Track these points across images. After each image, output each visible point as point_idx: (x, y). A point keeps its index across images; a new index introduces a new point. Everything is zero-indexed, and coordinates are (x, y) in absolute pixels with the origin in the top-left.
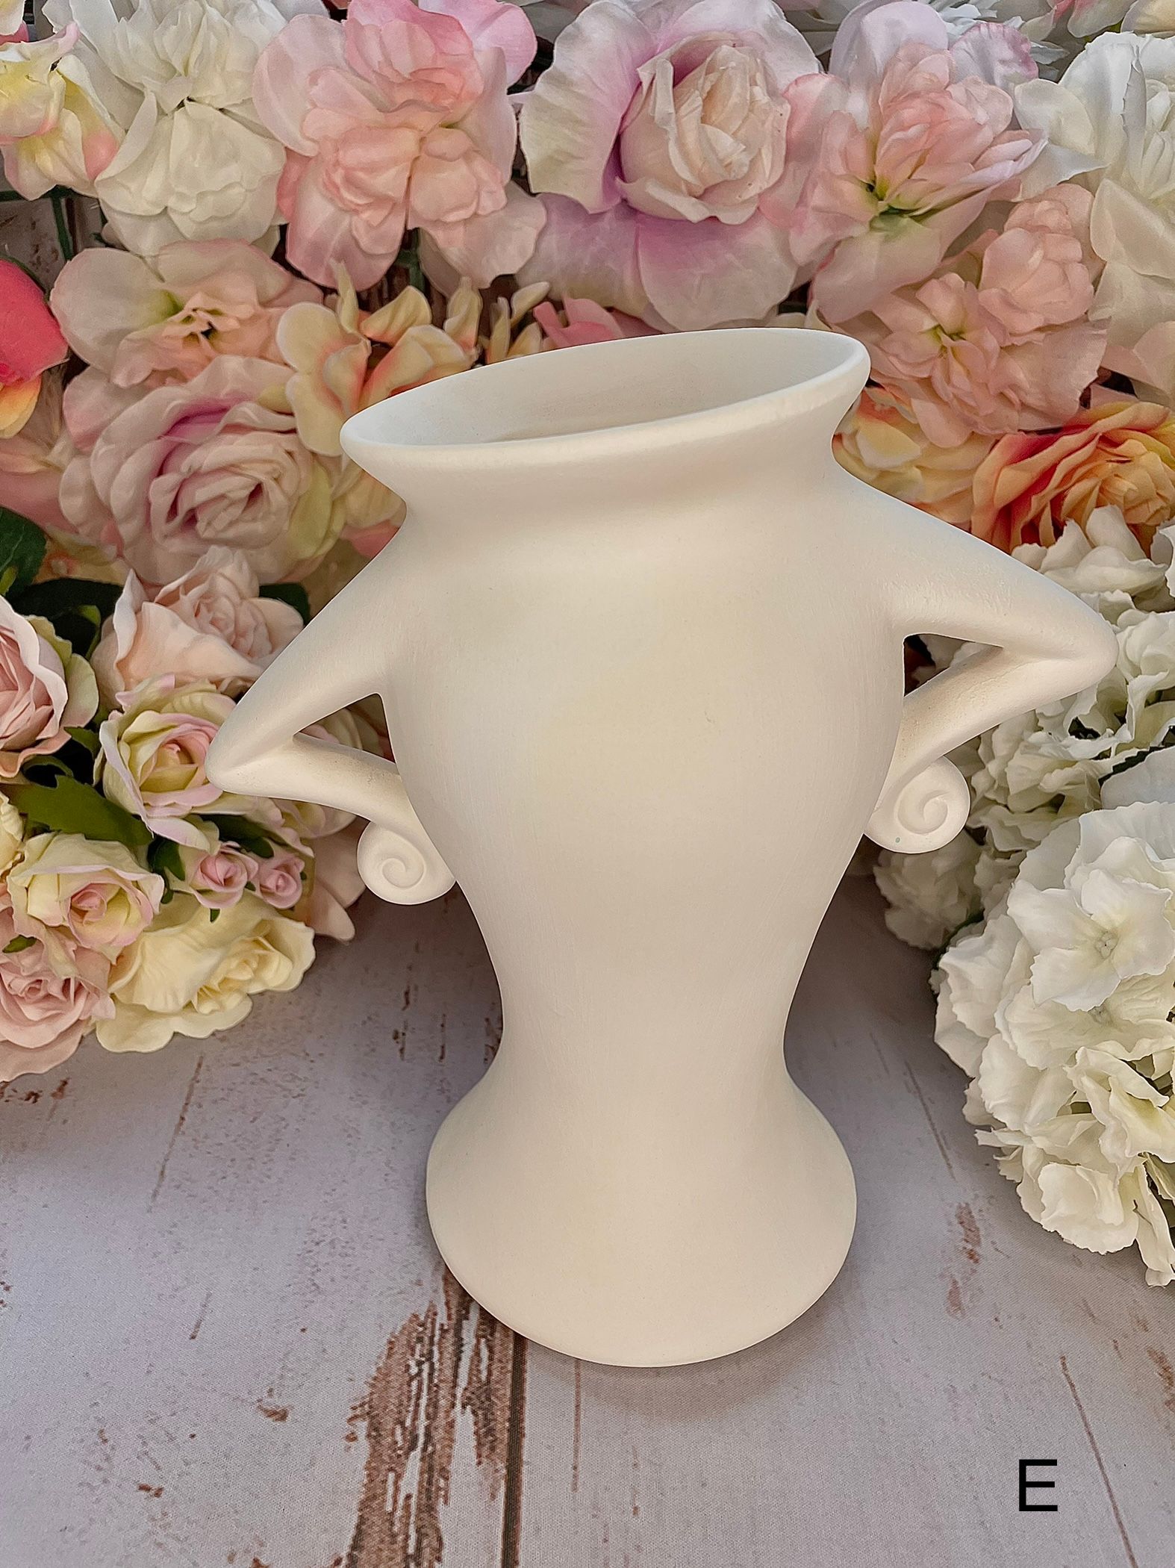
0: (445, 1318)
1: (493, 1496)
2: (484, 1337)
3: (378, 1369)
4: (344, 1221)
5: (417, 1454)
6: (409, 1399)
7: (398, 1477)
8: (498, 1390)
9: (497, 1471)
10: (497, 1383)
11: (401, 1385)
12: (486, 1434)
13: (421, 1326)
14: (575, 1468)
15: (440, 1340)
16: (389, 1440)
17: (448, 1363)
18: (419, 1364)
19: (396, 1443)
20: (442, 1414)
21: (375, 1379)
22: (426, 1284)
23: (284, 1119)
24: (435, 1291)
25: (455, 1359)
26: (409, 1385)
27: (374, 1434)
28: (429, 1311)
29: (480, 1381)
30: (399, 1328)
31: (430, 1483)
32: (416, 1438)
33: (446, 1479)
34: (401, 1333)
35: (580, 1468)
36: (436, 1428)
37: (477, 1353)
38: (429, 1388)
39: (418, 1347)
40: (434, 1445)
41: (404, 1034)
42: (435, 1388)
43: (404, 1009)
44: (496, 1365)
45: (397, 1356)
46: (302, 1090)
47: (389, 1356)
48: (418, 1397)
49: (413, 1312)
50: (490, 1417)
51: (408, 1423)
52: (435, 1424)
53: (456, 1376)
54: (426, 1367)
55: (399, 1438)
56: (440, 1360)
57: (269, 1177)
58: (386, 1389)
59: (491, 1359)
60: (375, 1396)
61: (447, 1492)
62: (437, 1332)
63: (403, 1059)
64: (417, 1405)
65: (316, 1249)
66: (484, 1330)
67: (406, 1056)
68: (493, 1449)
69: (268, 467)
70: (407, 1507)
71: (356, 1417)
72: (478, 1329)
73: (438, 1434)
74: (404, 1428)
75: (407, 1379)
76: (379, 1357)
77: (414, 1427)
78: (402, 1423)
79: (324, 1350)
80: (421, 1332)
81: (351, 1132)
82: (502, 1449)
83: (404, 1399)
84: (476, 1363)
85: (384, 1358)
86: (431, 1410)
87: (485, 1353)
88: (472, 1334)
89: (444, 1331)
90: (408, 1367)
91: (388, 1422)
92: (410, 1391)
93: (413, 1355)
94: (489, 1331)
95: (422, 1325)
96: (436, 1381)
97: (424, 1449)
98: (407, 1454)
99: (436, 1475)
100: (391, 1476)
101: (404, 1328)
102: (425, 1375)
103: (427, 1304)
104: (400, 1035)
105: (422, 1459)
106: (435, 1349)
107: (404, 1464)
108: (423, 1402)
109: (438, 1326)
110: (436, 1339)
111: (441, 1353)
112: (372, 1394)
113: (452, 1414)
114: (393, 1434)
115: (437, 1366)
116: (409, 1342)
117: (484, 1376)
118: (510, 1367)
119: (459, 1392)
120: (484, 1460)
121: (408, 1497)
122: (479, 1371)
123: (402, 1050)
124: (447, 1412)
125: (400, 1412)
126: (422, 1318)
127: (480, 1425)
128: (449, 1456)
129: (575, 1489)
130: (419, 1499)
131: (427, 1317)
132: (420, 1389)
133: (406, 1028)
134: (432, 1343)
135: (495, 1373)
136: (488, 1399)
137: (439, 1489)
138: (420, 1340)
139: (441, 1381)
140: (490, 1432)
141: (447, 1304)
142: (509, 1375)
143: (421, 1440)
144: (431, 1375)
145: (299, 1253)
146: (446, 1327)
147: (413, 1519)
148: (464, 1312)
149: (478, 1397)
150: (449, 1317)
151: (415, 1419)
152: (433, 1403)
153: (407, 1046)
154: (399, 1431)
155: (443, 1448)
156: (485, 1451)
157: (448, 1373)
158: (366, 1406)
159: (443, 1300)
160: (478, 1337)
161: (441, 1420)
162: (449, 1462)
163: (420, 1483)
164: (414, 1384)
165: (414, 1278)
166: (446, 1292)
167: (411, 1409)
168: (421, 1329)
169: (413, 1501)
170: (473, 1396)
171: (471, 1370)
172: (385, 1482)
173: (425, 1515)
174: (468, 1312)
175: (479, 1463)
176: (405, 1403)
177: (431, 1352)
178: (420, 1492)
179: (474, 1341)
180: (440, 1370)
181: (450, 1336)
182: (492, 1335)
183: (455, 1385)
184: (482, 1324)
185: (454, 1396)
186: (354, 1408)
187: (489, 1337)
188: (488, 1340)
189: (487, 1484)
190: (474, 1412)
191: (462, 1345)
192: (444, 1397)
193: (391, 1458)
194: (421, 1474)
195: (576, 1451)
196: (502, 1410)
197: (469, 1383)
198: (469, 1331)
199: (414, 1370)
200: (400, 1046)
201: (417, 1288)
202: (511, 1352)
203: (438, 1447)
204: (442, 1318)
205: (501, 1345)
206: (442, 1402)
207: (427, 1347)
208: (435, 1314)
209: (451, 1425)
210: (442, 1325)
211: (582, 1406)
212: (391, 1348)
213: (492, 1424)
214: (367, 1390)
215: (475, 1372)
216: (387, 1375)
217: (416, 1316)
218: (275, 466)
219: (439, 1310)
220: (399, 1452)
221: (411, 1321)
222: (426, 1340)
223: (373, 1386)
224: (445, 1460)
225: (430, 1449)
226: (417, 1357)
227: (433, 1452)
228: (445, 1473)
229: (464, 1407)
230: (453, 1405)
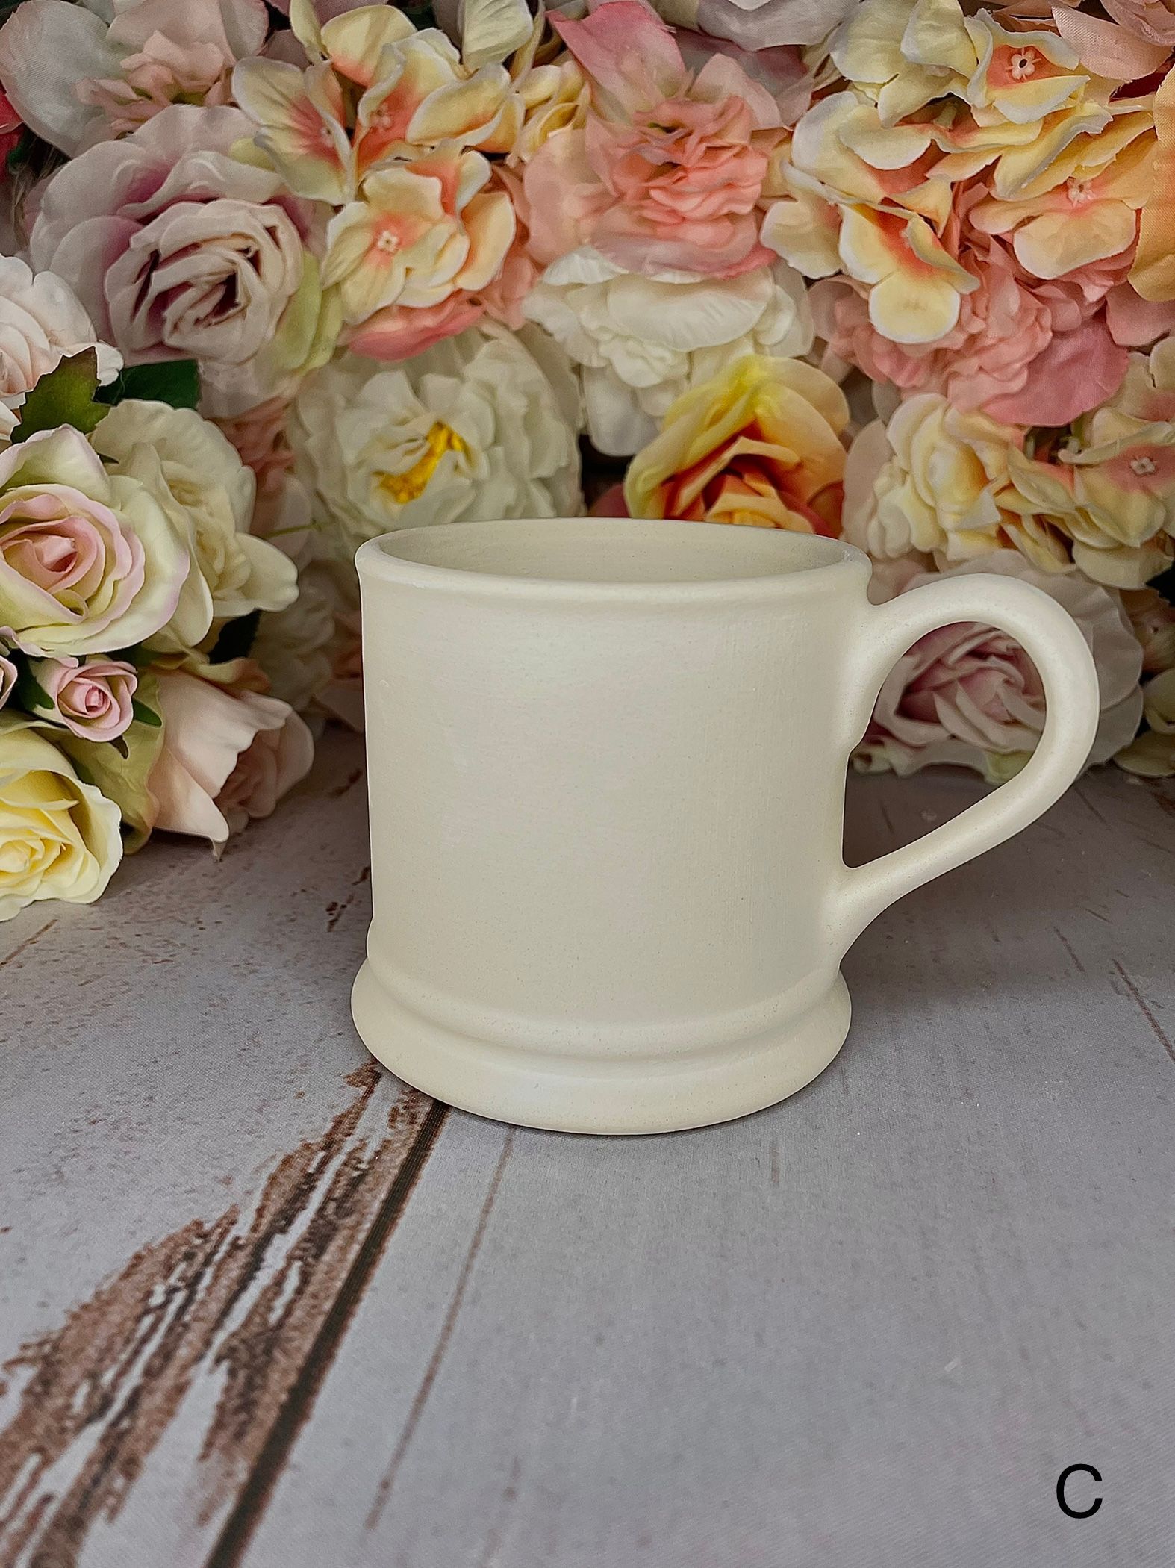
0: (248, 1226)
1: (204, 1518)
2: (301, 1258)
3: (98, 1295)
4: (150, 1098)
5: (98, 1429)
6: (128, 1341)
7: (47, 1462)
8: (290, 1340)
9: (230, 1474)
10: (295, 1328)
11: (125, 1320)
12: (237, 1410)
13: (200, 1236)
14: (386, 1485)
15: (223, 1261)
16: (60, 1401)
17: (222, 1293)
18: (171, 1292)
19: (68, 1407)
20: (172, 1371)
21: (85, 1308)
22: (238, 1185)
23: (127, 984)
24: (249, 1193)
25: (236, 1287)
26: (138, 1319)
27: (38, 1389)
28: (225, 1217)
29: (265, 1322)
30: (162, 1238)
31: (96, 1481)
32: (107, 1402)
33: (130, 1475)
34: (163, 1245)
35: (396, 1486)
36: (151, 1392)
37: (279, 1281)
38: (171, 1329)
39: (182, 1266)
40: (134, 1418)
41: (344, 907)
42: (180, 1329)
43: (355, 884)
44: (305, 1301)
45: (137, 1278)
46: (172, 956)
47: (126, 1275)
48: (145, 1340)
49: (196, 1217)
50: (258, 1381)
51: (108, 1377)
52: (154, 1384)
53: (225, 1312)
54: (179, 1298)
55: (79, 1402)
56: (209, 1290)
57: (68, 1043)
58: (95, 1323)
59: (299, 1291)
60: (73, 1332)
61: (121, 1497)
62: (224, 1248)
63: (330, 931)
64: (136, 1353)
65: (90, 1129)
66: (305, 1250)
67: (335, 928)
68: (239, 1435)
69: (242, 244)
70: (34, 1518)
71: (19, 1361)
72: (297, 1247)
73: (152, 1402)
74: (95, 1387)
75: (139, 1309)
76: (107, 1277)
77: (115, 1385)
78: (94, 1376)
79: (23, 1260)
80: (197, 1247)
81: (216, 1001)
82: (255, 1439)
83: (119, 1340)
84: (270, 1295)
85: (115, 1278)
86: (157, 1362)
87: (293, 1281)
88: (283, 1253)
89: (235, 1246)
90: (149, 1294)
91: (72, 1373)
92: (134, 1330)
93: (166, 1277)
94: (313, 1251)
95: (205, 1237)
96: (187, 1318)
97: (115, 1424)
98: (79, 1428)
99: (115, 1467)
100: (34, 1460)
101: (170, 1239)
102: (173, 1308)
103: (225, 1209)
104: (338, 908)
105: (104, 1440)
106: (209, 1272)
107: (62, 1444)
108: (150, 1348)
109: (229, 1238)
110: (217, 1257)
111: (216, 1278)
112: (67, 1328)
113: (191, 1372)
114: (72, 1392)
115: (200, 1295)
116: (169, 1257)
117: (274, 1317)
118: (328, 1306)
119: (220, 1338)
120: (215, 1454)
121: (47, 1499)
122: (270, 1309)
123: (332, 923)
124: (184, 1368)
125: (101, 1360)
126: (207, 1227)
127: (235, 1392)
128: (152, 1442)
129: (372, 1521)
130: (65, 1505)
131: (218, 1225)
132: (153, 1329)
133: (349, 901)
134: (207, 1262)
135: (298, 1313)
136: (268, 1352)
137: (109, 1492)
138: (189, 1257)
139: (196, 1319)
140: (247, 1405)
141: (260, 1212)
142: (320, 1320)
143: (117, 1406)
144: (182, 1309)
145: (57, 1131)
146: (241, 1242)
147: (35, 1539)
148: (283, 1222)
149: (250, 1349)
150: (254, 1229)
151: (123, 1373)
152: (166, 1353)
153: (342, 920)
154: (84, 1389)
155: (148, 1426)
156: (223, 1438)
157: (214, 1308)
158: (47, 1349)
159: (256, 1201)
160: (290, 1259)
161: (168, 1380)
162: (148, 1449)
163: (79, 1481)
164: (148, 1321)
165: (221, 1174)
166: (266, 1196)
167: (124, 1357)
168: (198, 1242)
169: (51, 1510)
170: (242, 1347)
171: (256, 1306)
172: (16, 1468)
173: (60, 1537)
174: (290, 1221)
175: (204, 1457)
176: (118, 1346)
177: (198, 1276)
178: (72, 1494)
179: (281, 1264)
180: (203, 1303)
181: (242, 1257)
182: (317, 1257)
183: (218, 1325)
184: (305, 1240)
185: (207, 1343)
186: (25, 1347)
187: (310, 1260)
188: (307, 1264)
189: (201, 1496)
190: (232, 1373)
191: (257, 1269)
192: (190, 1343)
193: (48, 1430)
194: (90, 1463)
195: (399, 1455)
196: (285, 1372)
197: (245, 1325)
198: (279, 1249)
199: (157, 1299)
200: (332, 918)
201: (221, 1187)
202: (339, 1284)
203: (141, 1423)
204: (242, 1230)
205: (327, 1273)
206: (183, 1352)
207: (196, 1267)
208: (233, 1223)
209: (181, 1389)
210: (237, 1238)
211: (438, 1380)
212: (133, 1266)
213: (255, 1394)
214: (61, 1321)
215: (261, 1310)
216: (109, 1303)
217: (198, 1224)
218: (250, 243)
219: (241, 1218)
220: (69, 1424)
221: (187, 1230)
222: (200, 1257)
223: (75, 1317)
224: (142, 1444)
225: (125, 1424)
226: (173, 1280)
227: (128, 1431)
228: (131, 1468)
229: (218, 1361)
230: (199, 1358)
